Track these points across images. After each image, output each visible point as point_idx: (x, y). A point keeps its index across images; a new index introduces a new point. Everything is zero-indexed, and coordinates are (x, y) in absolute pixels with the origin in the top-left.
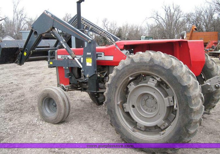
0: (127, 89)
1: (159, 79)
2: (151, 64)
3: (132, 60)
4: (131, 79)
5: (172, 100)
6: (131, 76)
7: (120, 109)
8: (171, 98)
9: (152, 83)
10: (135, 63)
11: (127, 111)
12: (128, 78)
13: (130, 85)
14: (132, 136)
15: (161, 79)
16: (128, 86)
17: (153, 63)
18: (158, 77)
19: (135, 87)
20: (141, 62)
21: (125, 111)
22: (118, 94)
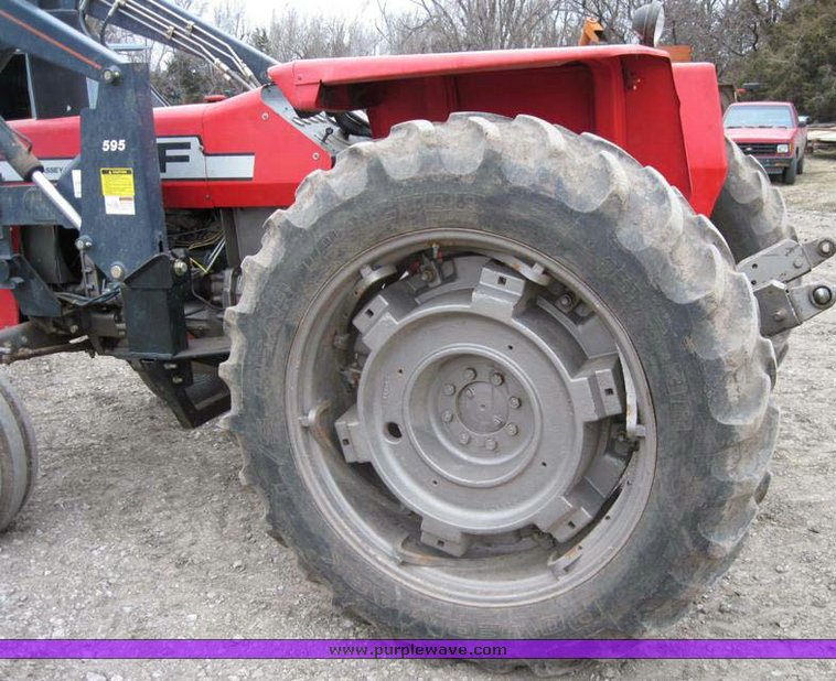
0: (353, 333)
1: (538, 270)
2: (488, 188)
3: (377, 171)
4: (373, 277)
5: (613, 386)
6: (374, 265)
7: (317, 449)
8: (605, 373)
9: (495, 296)
10: (397, 185)
11: (363, 458)
12: (357, 276)
13: (370, 313)
14: (398, 593)
15: (546, 272)
16: (361, 322)
17: (499, 181)
18: (531, 263)
19: (398, 324)
20: (429, 179)
21: (350, 458)
22: (302, 368)
